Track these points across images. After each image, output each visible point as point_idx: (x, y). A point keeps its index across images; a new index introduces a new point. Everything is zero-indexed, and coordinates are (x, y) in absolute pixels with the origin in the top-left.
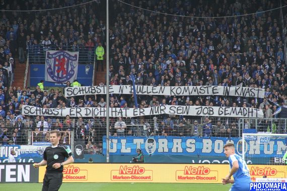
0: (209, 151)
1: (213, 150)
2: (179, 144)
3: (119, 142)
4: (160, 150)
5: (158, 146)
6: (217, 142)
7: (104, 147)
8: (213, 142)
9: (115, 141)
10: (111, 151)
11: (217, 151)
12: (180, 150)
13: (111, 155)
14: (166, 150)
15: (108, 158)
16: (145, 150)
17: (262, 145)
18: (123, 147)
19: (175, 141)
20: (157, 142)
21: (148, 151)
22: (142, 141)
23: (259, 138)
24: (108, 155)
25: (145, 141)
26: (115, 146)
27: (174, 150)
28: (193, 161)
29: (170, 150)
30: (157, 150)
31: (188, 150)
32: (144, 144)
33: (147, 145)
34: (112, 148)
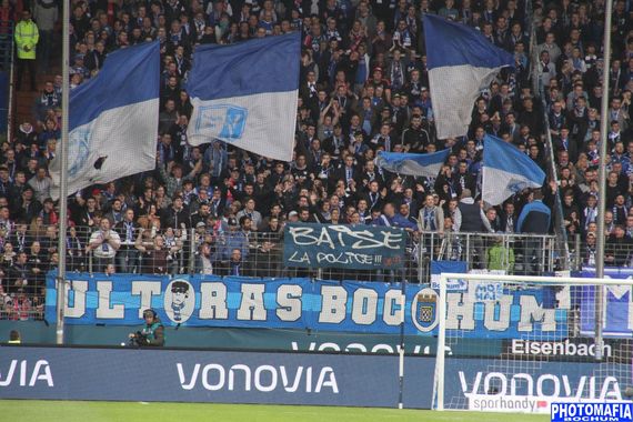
0: (338, 318)
1: (349, 316)
2: (259, 297)
3: (92, 288)
4: (205, 313)
5: (199, 302)
6: (361, 293)
7: (50, 302)
8: (351, 295)
9: (81, 286)
10: (68, 313)
11: (358, 318)
12: (260, 315)
13: (70, 324)
14: (222, 313)
15: (60, 332)
16: (163, 311)
17: (479, 305)
18: (104, 303)
19: (247, 288)
20: (198, 290)
21: (171, 316)
22: (155, 286)
23: (472, 288)
24: (60, 323)
25: (163, 289)
26: (80, 299)
27: (243, 314)
28: (295, 346)
29: (232, 313)
30: (196, 312)
31: (283, 315)
32: (161, 296)
33: (170, 297)
34: (71, 305)
